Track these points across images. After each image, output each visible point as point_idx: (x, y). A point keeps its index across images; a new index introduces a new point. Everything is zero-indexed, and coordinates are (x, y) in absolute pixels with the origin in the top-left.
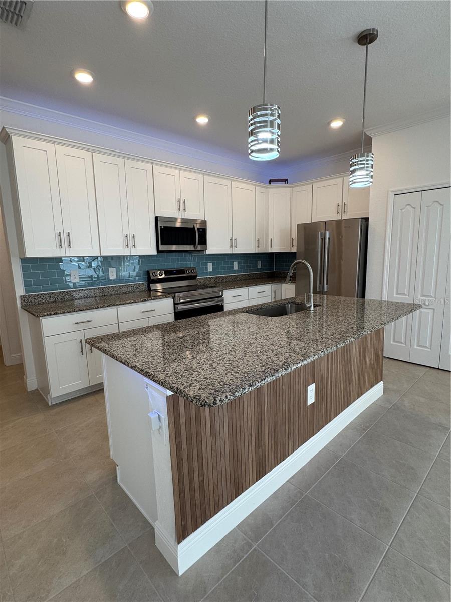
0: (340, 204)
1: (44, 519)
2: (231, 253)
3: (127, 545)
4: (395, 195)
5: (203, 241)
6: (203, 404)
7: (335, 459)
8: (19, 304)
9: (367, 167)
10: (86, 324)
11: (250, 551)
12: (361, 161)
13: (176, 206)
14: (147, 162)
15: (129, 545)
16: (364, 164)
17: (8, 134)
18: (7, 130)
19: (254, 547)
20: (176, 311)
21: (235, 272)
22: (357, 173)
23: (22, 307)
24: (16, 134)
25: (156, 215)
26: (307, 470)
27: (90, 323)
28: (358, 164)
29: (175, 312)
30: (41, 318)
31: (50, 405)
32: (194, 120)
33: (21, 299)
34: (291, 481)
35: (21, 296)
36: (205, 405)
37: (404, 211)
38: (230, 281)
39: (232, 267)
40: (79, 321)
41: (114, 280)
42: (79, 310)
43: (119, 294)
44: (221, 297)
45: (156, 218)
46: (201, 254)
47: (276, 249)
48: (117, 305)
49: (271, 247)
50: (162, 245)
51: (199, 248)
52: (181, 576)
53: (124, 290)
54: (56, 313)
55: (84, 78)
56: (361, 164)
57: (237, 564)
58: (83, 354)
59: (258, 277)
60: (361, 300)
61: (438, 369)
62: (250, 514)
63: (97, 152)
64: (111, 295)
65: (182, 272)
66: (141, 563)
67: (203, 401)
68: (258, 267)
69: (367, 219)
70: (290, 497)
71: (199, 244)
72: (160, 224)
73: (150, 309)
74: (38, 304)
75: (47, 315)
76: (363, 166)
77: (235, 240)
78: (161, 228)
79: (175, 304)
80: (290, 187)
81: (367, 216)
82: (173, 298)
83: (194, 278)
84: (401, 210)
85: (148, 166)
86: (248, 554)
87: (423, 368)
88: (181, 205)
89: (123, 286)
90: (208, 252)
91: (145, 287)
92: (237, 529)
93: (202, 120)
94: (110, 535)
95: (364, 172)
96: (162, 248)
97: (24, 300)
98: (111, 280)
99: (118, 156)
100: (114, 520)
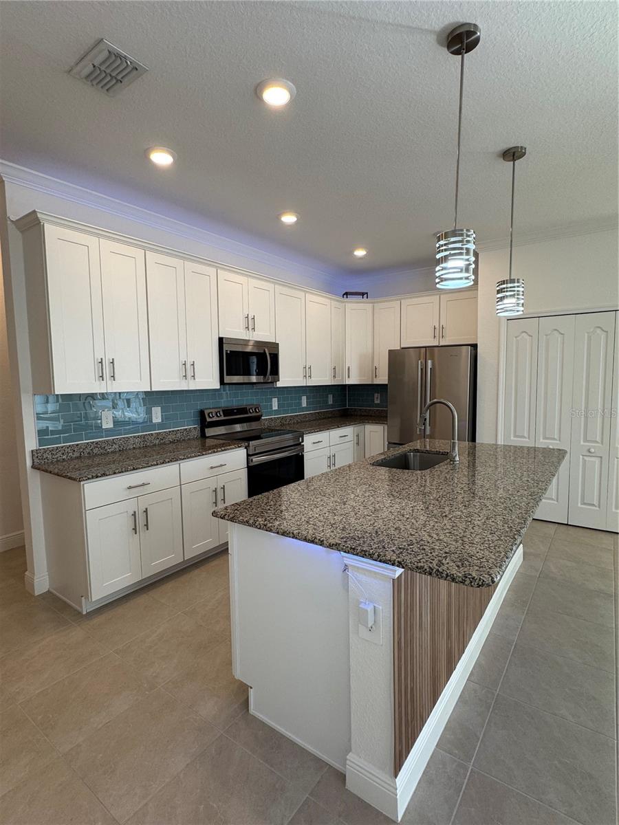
0: (437, 326)
1: (167, 780)
2: (305, 385)
3: (307, 795)
4: (508, 320)
5: (275, 371)
6: (480, 584)
7: (510, 646)
8: (29, 463)
9: (518, 295)
10: (141, 488)
11: (468, 774)
12: (511, 287)
13: (242, 324)
14: (210, 265)
15: (309, 795)
16: (514, 291)
17: (39, 220)
18: (39, 215)
19: (470, 768)
20: (251, 464)
21: (303, 409)
22: (506, 301)
23: (33, 467)
24: (49, 221)
25: (221, 336)
26: (483, 662)
27: (145, 487)
28: (507, 291)
29: (249, 467)
30: (82, 483)
31: (85, 613)
32: (278, 218)
33: (33, 455)
34: (472, 679)
35: (32, 451)
36: (483, 585)
37: (518, 338)
38: (298, 423)
39: (300, 404)
40: (132, 485)
41: (159, 424)
42: (134, 469)
43: (164, 444)
44: (300, 444)
45: (221, 340)
46: (270, 385)
47: (353, 380)
48: (181, 459)
49: (349, 377)
50: (227, 375)
51: (270, 379)
52: (401, 821)
53: (171, 437)
54: (104, 475)
55: (162, 158)
56: (510, 291)
57: (461, 794)
58: (136, 533)
59: (330, 416)
60: (471, 443)
61: (567, 525)
62: (445, 728)
63: (152, 250)
64: (155, 445)
65: (243, 410)
66: (340, 816)
67: (480, 580)
68: (329, 403)
69: (475, 346)
70: (480, 700)
71: (271, 374)
72: (226, 348)
73: (219, 464)
74: (58, 461)
75: (93, 478)
76: (512, 293)
77: (310, 368)
78: (227, 353)
79: (248, 455)
80: (372, 303)
81: (475, 343)
82: (246, 448)
83: (258, 418)
84: (516, 337)
85: (212, 271)
86: (467, 778)
87: (551, 525)
88: (250, 322)
89: (170, 432)
90: (279, 384)
91: (197, 433)
92: (438, 749)
93: (289, 219)
94: (277, 786)
95: (513, 300)
96: (227, 379)
97: (37, 457)
98: (155, 424)
99: (176, 256)
100: (272, 766)
